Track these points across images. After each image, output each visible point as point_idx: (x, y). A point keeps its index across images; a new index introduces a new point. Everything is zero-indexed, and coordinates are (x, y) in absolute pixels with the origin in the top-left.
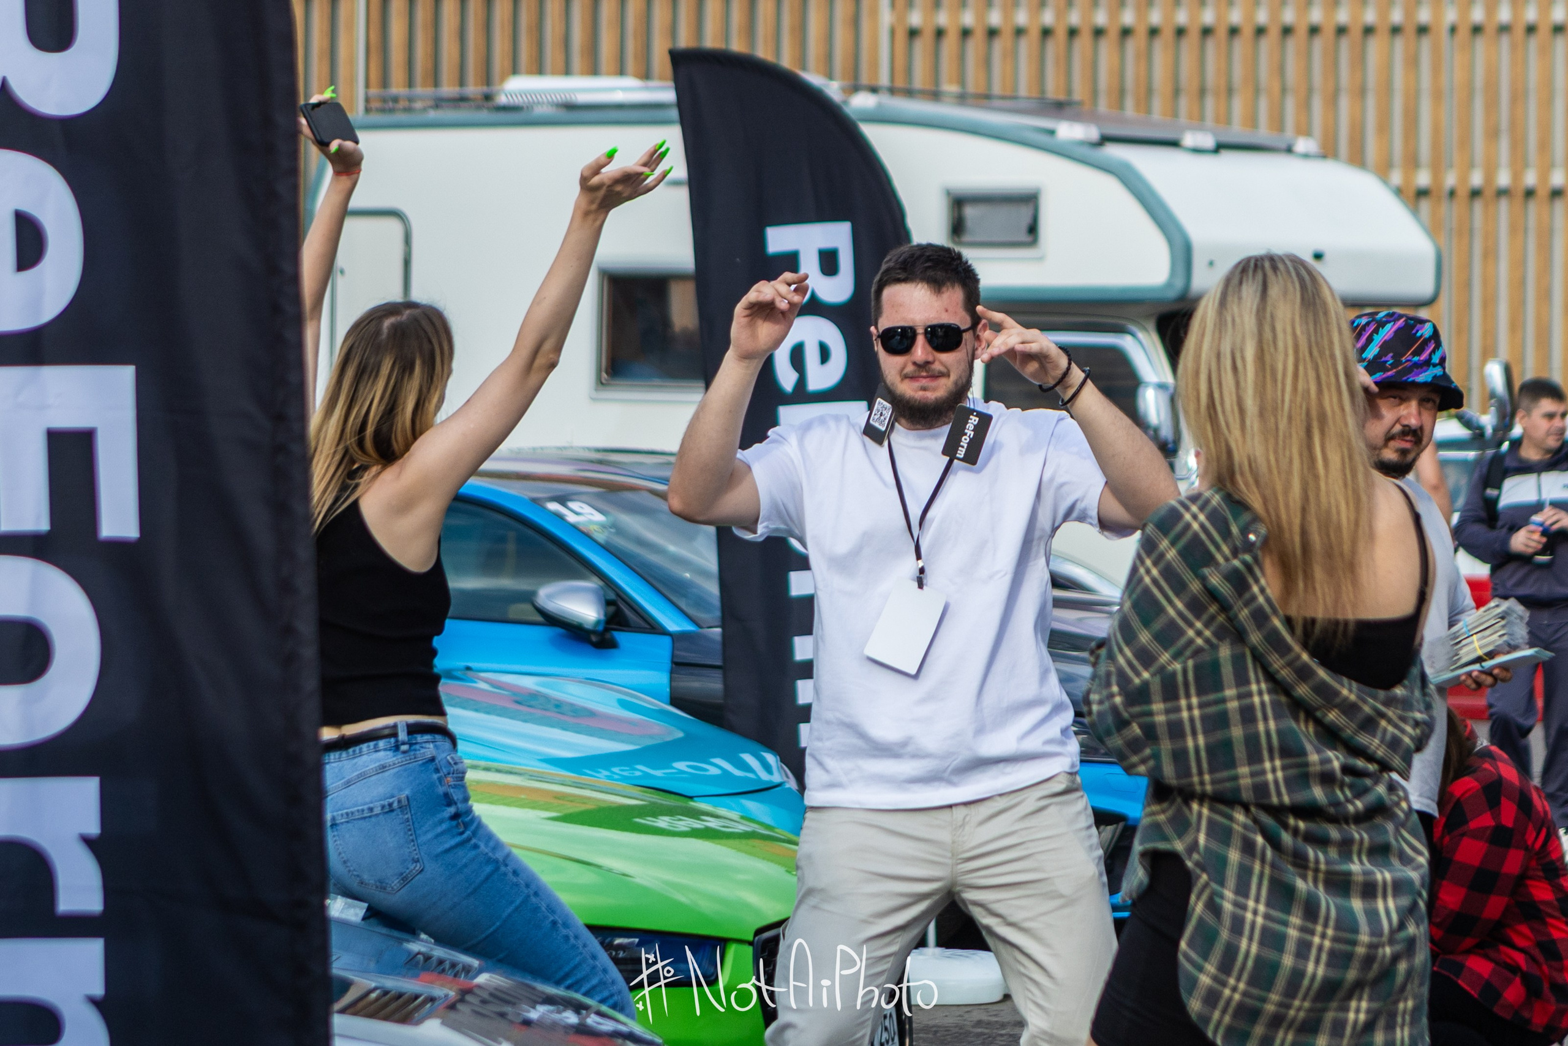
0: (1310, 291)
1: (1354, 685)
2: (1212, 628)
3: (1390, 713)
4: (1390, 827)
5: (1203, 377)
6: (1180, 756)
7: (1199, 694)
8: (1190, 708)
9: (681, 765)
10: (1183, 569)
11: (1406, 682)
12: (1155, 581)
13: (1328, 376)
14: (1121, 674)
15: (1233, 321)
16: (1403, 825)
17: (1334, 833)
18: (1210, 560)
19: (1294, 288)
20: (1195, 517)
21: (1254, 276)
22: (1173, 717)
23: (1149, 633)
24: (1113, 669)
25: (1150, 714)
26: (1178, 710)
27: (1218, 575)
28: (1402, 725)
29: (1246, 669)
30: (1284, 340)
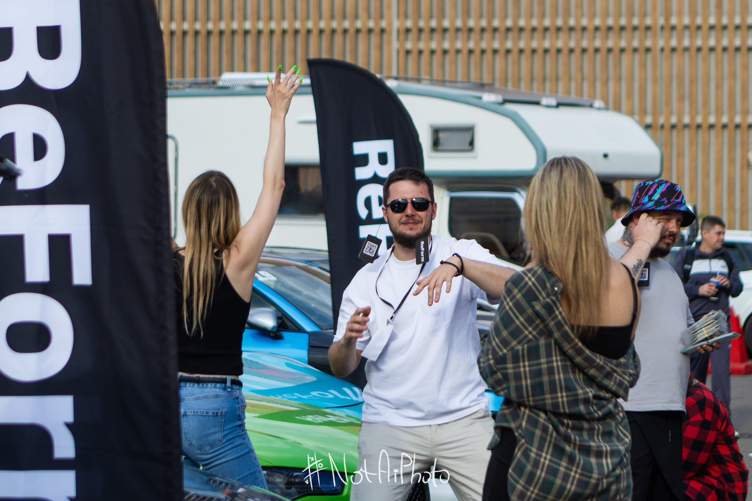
0: (582, 174)
1: (602, 357)
2: (537, 331)
3: (618, 370)
4: (613, 424)
5: (533, 214)
6: (519, 388)
7: (529, 360)
8: (524, 366)
9: (315, 393)
10: (524, 303)
11: (626, 356)
12: (511, 308)
13: (590, 212)
14: (494, 350)
15: (547, 187)
16: (620, 424)
17: (586, 425)
18: (536, 299)
19: (575, 173)
20: (530, 279)
21: (557, 167)
22: (516, 370)
23: (507, 332)
24: (490, 347)
25: (506, 369)
26: (519, 367)
27: (539, 305)
28: (624, 376)
29: (551, 350)
30: (570, 196)
